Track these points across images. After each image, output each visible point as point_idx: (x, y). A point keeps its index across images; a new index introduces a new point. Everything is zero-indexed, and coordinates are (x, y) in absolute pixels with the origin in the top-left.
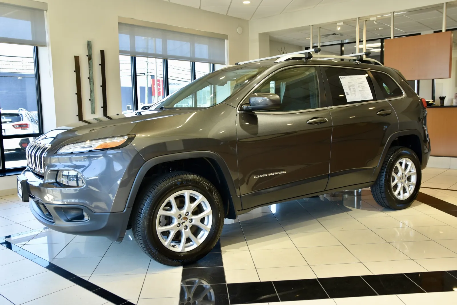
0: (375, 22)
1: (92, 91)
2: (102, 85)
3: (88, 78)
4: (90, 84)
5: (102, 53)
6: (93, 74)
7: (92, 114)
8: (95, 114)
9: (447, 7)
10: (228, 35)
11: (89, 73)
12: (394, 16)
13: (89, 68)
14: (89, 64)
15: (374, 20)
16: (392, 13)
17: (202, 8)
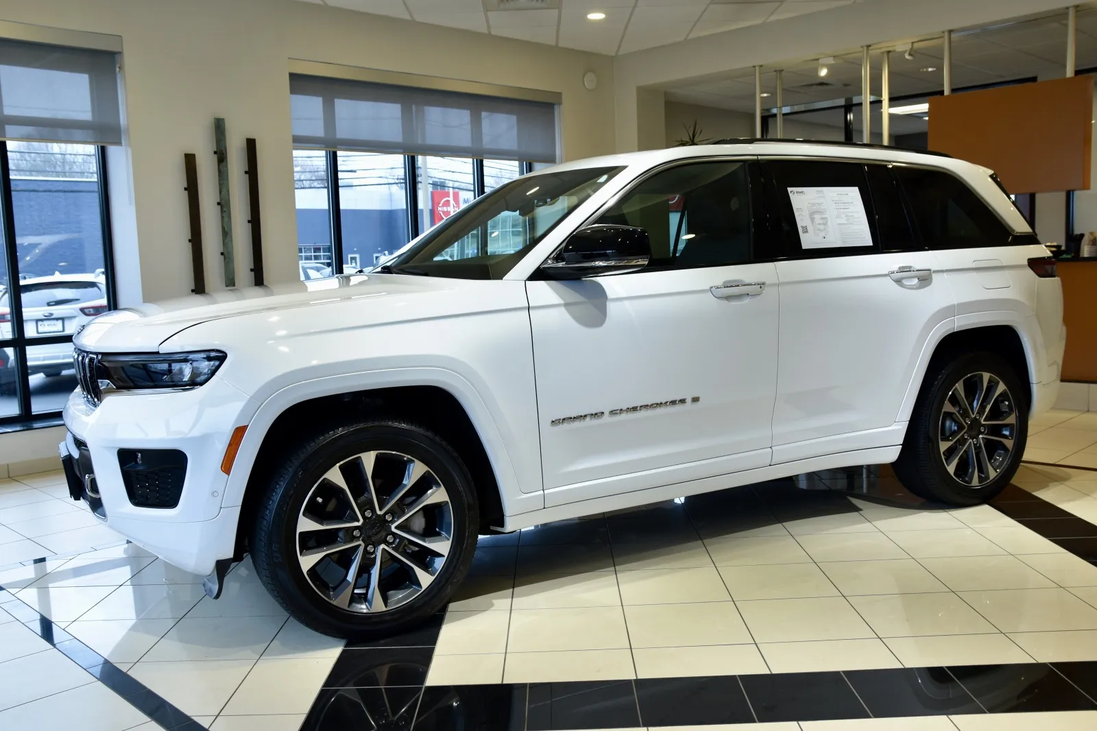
0: (907, 57)
1: (226, 233)
2: (250, 219)
3: (219, 204)
4: (222, 217)
5: (251, 145)
6: (229, 194)
7: (227, 286)
8: (234, 286)
9: (1077, 17)
10: (560, 94)
11: (220, 193)
12: (952, 39)
13: (220, 180)
14: (219, 171)
15: (905, 52)
16: (946, 35)
17: (494, 32)
